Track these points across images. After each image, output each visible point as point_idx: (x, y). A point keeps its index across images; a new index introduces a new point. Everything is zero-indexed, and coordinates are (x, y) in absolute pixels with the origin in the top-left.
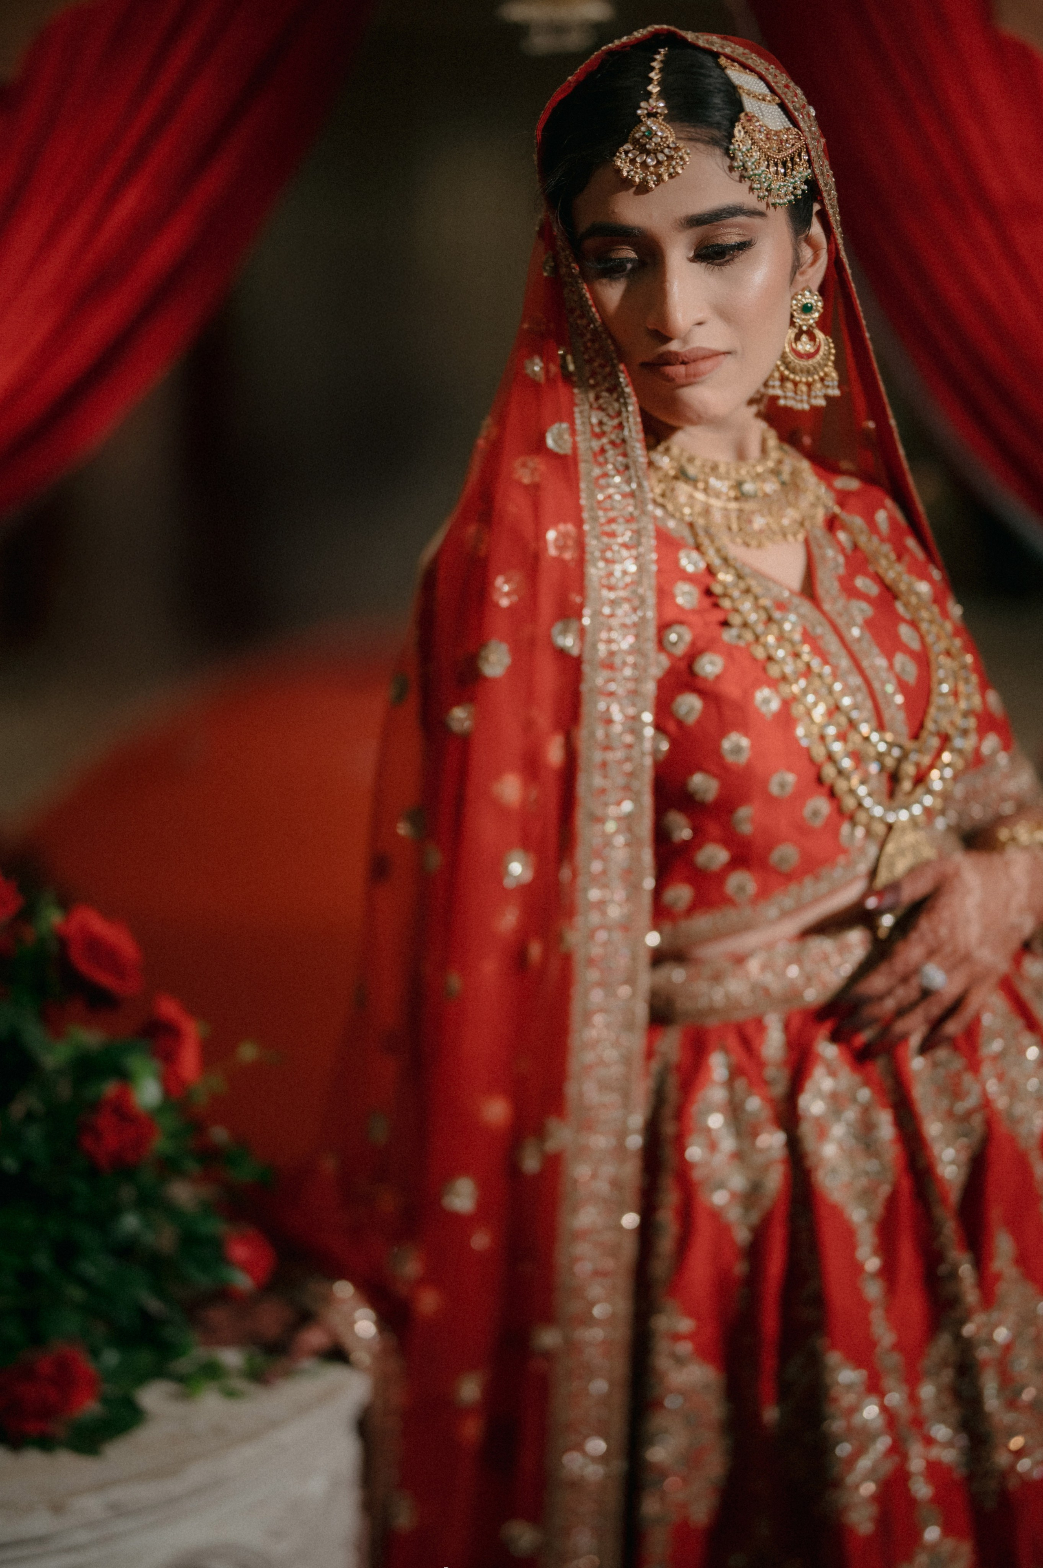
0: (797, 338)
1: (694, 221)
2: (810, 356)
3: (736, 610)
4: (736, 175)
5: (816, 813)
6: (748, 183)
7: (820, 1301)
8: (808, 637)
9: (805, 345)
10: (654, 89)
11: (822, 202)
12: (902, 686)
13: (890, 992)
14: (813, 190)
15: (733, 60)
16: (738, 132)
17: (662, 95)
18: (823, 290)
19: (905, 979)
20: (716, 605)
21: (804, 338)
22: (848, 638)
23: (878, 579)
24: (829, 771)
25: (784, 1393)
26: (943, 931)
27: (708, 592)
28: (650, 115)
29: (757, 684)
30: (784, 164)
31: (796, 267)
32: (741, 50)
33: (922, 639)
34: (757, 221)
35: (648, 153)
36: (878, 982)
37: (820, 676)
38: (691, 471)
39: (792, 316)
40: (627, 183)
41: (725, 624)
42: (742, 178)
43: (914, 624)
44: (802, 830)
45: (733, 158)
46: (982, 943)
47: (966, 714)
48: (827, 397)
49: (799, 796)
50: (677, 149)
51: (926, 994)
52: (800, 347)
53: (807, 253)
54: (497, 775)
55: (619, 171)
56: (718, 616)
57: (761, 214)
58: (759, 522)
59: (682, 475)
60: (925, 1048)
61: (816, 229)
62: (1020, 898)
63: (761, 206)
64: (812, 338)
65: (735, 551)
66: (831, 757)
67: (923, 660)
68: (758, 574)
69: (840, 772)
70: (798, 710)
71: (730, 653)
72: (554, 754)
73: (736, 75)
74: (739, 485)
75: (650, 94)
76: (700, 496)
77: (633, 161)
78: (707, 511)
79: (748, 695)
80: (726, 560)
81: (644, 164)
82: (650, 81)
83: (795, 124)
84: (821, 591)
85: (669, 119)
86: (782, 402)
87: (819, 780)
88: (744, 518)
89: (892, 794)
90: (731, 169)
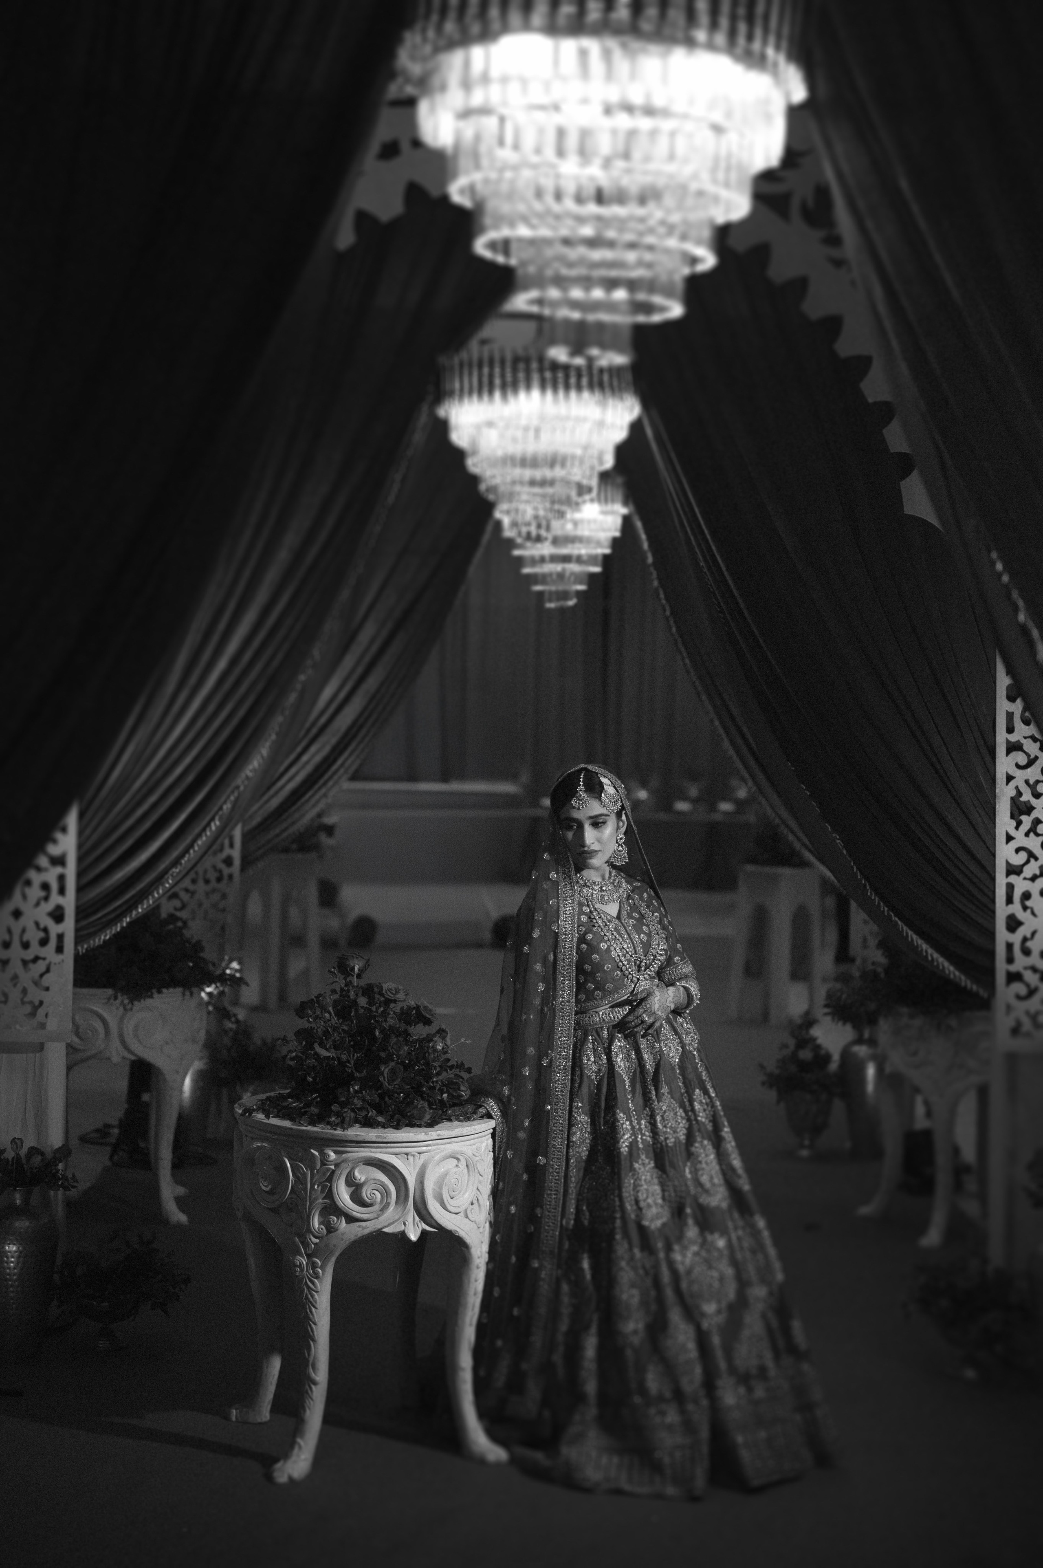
0: (618, 847)
1: (591, 817)
2: (621, 851)
3: (597, 922)
4: (602, 806)
5: (617, 976)
6: (605, 808)
7: (615, 1099)
8: (616, 929)
9: (620, 848)
10: (581, 783)
11: (625, 810)
12: (642, 942)
13: (634, 1021)
14: (623, 809)
15: (602, 775)
16: (603, 795)
17: (583, 785)
18: (625, 834)
19: (637, 1018)
20: (592, 921)
21: (620, 847)
22: (627, 929)
23: (640, 913)
24: (620, 964)
25: (606, 1123)
26: (648, 1006)
27: (590, 918)
28: (580, 790)
29: (601, 942)
30: (615, 802)
31: (618, 828)
32: (602, 771)
33: (650, 929)
34: (608, 817)
35: (580, 800)
36: (630, 1018)
37: (618, 939)
38: (588, 884)
39: (617, 840)
40: (574, 808)
41: (594, 926)
42: (604, 807)
43: (648, 926)
44: (614, 980)
45: (602, 802)
46: (658, 1010)
47: (661, 950)
48: (626, 862)
49: (613, 970)
50: (587, 799)
51: (643, 1022)
52: (619, 849)
53: (621, 824)
54: (535, 964)
55: (572, 804)
56: (592, 924)
57: (609, 816)
58: (606, 898)
59: (585, 885)
60: (643, 1037)
61: (624, 817)
62: (671, 999)
63: (609, 813)
64: (622, 846)
65: (598, 906)
66: (621, 961)
67: (649, 935)
68: (604, 912)
69: (624, 965)
70: (612, 948)
71: (594, 934)
72: (551, 957)
73: (603, 780)
74: (601, 888)
75: (580, 784)
76: (590, 891)
77: (576, 802)
78: (592, 895)
79: (599, 944)
80: (595, 909)
81: (579, 803)
82: (580, 780)
83: (618, 791)
84: (622, 917)
85: (585, 791)
86: (614, 863)
87: (618, 967)
88: (603, 897)
89: (639, 971)
90: (601, 804)
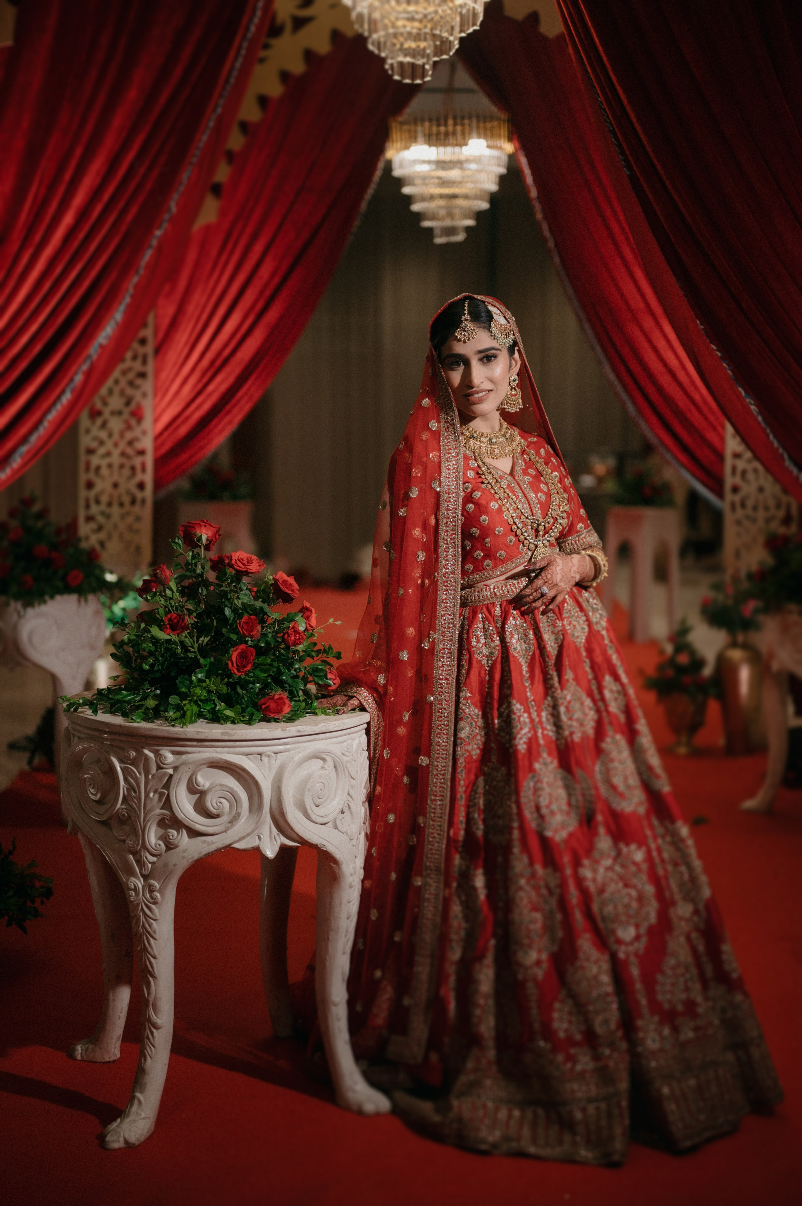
0: (511, 390)
1: (480, 352)
2: (515, 395)
3: (486, 478)
4: (492, 338)
5: (511, 541)
6: (496, 340)
7: (511, 687)
8: (509, 486)
9: (514, 392)
10: (466, 312)
11: (519, 347)
12: (540, 502)
13: (532, 594)
14: (515, 343)
15: (489, 303)
16: (493, 325)
17: (469, 314)
18: (518, 375)
19: (536, 591)
20: (480, 477)
21: (513, 390)
22: (523, 487)
24: (514, 527)
25: (500, 716)
26: (549, 576)
27: (478, 473)
28: (465, 320)
29: (491, 500)
30: (506, 334)
31: (511, 366)
32: (491, 300)
34: (498, 352)
35: (465, 331)
36: (528, 591)
37: (512, 498)
38: (475, 435)
39: (510, 383)
40: (459, 341)
41: (483, 483)
42: (494, 338)
44: (507, 546)
45: (492, 333)
46: (561, 581)
48: (519, 408)
49: (505, 535)
50: (474, 330)
51: (543, 595)
52: (512, 393)
53: (513, 363)
55: (457, 337)
56: (480, 480)
57: (500, 350)
58: (497, 451)
59: (472, 437)
60: (544, 613)
61: (516, 355)
62: (575, 569)
63: (500, 347)
64: (515, 390)
65: (488, 460)
66: (515, 524)
67: (548, 495)
68: (494, 467)
69: (518, 528)
70: (504, 508)
71: (483, 492)
72: (433, 521)
73: (491, 308)
74: (490, 440)
75: (465, 314)
76: (478, 443)
77: (461, 334)
78: (480, 448)
79: (488, 504)
80: (484, 463)
81: (464, 335)
82: (465, 310)
83: (509, 323)
84: (516, 473)
85: (471, 321)
86: (507, 410)
87: (512, 531)
88: (493, 450)
89: (536, 536)
90: (491, 336)
